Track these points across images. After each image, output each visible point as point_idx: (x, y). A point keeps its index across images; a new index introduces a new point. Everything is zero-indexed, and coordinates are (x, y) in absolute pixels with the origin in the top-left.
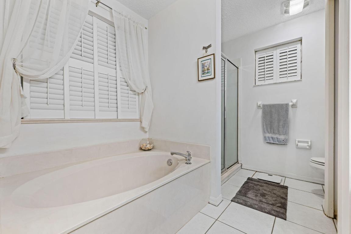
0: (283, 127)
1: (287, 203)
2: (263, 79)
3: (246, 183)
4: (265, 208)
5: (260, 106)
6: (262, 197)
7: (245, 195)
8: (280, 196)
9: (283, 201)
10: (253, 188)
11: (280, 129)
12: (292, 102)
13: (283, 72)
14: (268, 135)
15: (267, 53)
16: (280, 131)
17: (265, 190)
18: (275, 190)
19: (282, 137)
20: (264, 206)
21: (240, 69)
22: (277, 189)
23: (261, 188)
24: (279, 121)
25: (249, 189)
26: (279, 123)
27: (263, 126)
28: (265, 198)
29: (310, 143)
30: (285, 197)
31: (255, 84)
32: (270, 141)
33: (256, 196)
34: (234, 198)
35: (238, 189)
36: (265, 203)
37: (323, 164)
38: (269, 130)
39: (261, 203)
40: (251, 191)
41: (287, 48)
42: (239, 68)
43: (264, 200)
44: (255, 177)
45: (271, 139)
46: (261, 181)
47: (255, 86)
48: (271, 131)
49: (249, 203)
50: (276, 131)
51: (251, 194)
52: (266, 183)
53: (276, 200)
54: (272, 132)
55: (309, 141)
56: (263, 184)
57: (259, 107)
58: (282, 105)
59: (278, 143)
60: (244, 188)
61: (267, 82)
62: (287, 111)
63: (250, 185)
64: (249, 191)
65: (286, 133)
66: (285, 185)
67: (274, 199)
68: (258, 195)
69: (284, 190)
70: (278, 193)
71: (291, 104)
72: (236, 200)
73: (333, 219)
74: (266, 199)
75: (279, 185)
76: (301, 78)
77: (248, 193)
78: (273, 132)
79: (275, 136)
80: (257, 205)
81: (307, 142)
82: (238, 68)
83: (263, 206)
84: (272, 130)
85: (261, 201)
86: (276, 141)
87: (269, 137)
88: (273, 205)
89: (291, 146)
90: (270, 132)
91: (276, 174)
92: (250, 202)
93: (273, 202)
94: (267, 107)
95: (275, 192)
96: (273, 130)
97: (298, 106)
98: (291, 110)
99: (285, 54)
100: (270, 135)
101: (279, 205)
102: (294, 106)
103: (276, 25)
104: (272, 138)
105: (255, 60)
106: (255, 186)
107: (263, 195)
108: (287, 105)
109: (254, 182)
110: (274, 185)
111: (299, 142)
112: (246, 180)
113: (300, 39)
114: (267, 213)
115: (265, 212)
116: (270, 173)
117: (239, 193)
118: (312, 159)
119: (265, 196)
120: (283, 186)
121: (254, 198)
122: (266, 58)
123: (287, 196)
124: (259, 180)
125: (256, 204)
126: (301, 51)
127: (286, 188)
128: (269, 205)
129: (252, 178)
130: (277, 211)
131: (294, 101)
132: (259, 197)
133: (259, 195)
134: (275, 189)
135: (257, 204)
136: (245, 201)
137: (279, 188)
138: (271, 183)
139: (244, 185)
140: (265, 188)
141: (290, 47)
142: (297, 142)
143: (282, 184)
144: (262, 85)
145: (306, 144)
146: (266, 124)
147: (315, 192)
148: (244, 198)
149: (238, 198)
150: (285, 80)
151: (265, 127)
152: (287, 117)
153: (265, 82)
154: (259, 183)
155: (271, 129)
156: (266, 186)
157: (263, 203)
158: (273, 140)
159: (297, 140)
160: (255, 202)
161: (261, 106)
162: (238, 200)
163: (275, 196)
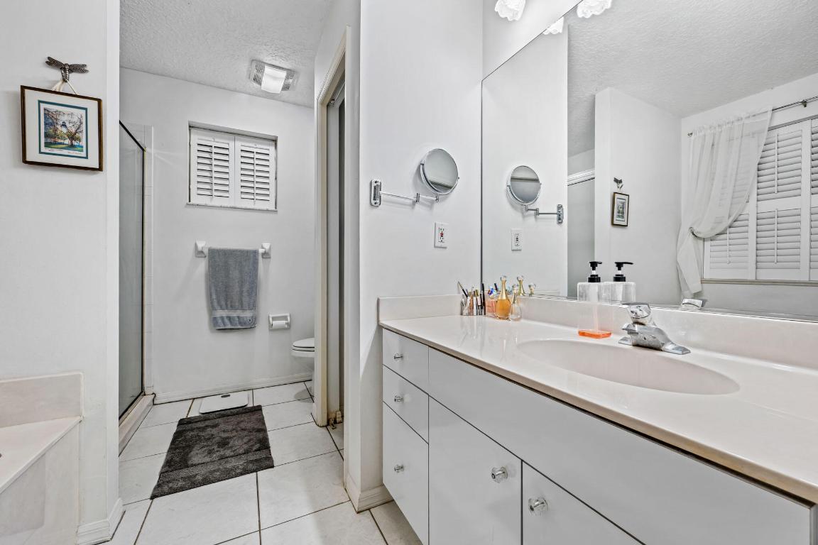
0: (250, 295)
1: (267, 436)
2: (208, 193)
3: (178, 435)
4: (234, 468)
5: (202, 252)
6: (222, 447)
7: (184, 464)
8: (254, 429)
9: (261, 435)
10: (199, 438)
11: (244, 299)
12: (263, 248)
13: (248, 190)
14: (220, 313)
15: (216, 140)
16: (244, 303)
17: (224, 431)
18: (242, 421)
19: (247, 314)
20: (233, 463)
21: (150, 154)
22: (246, 418)
23: (214, 431)
24: (242, 283)
25: (189, 446)
26: (241, 286)
27: (211, 295)
28: (228, 448)
29: (289, 318)
30: (262, 427)
31: (190, 201)
32: (224, 325)
33: (210, 452)
34: (159, 485)
35: (161, 461)
36: (232, 457)
37: (310, 349)
38: (223, 303)
39: (223, 462)
40: (194, 449)
41: (253, 145)
42: (147, 150)
43: (228, 453)
44: (194, 414)
45: (226, 321)
46: (211, 416)
47: (189, 204)
48: (226, 304)
49: (199, 478)
50: (237, 304)
51: (197, 456)
52: (223, 416)
53: (249, 441)
54: (229, 306)
55: (288, 314)
56: (217, 421)
57: (199, 253)
58: (248, 252)
59: (239, 327)
60: (175, 449)
61: (217, 202)
62: (256, 263)
63: (190, 434)
64: (191, 452)
65: (253, 306)
66: (255, 405)
67: (245, 440)
68: (214, 449)
69: (256, 416)
70: (249, 426)
71: (261, 251)
72: (166, 488)
73: (326, 426)
74: (231, 447)
75: (245, 409)
76: (276, 208)
77: (189, 456)
78: (231, 306)
79: (234, 314)
80: (218, 470)
81: (285, 318)
82: (143, 150)
83: (229, 466)
84: (229, 303)
85: (222, 458)
86: (236, 325)
87: (222, 318)
88: (246, 452)
89: (262, 328)
90: (224, 306)
91: (235, 389)
92: (200, 472)
93: (246, 447)
94: (219, 255)
95: (242, 425)
96: (231, 302)
97: (272, 255)
98: (261, 262)
99: (251, 155)
100: (224, 313)
101: (257, 446)
102: (266, 255)
103: (235, 91)
104: (229, 318)
105: (190, 145)
106: (201, 434)
107: (224, 443)
108: (255, 252)
109: (194, 426)
110: (237, 414)
111: (274, 319)
112: (174, 429)
113: (274, 138)
114: (242, 474)
115: (236, 476)
116: (224, 392)
117: (167, 468)
118: (294, 344)
119: (228, 443)
120: (254, 407)
121: (207, 459)
122: (214, 150)
123: (264, 424)
124: (206, 417)
125: (215, 471)
126: (276, 159)
127: (258, 409)
128: (239, 457)
129: (187, 418)
130: (256, 460)
131: (267, 246)
132: (217, 451)
133: (215, 447)
134: (242, 419)
135: (217, 468)
136: (189, 477)
137: (248, 414)
138: (231, 412)
139: (173, 442)
140: (222, 426)
141: (257, 146)
142: (271, 319)
143: (250, 405)
144: (205, 206)
145: (285, 322)
146: (216, 290)
147: (299, 398)
148: (184, 473)
149: (168, 482)
150: (249, 204)
151: (214, 297)
152: (256, 276)
153: (211, 199)
154: (207, 423)
155: (226, 301)
156: (225, 422)
157: (229, 459)
158: (231, 322)
159: (271, 316)
160: (211, 467)
161: (206, 251)
162: (170, 485)
163: (246, 433)
